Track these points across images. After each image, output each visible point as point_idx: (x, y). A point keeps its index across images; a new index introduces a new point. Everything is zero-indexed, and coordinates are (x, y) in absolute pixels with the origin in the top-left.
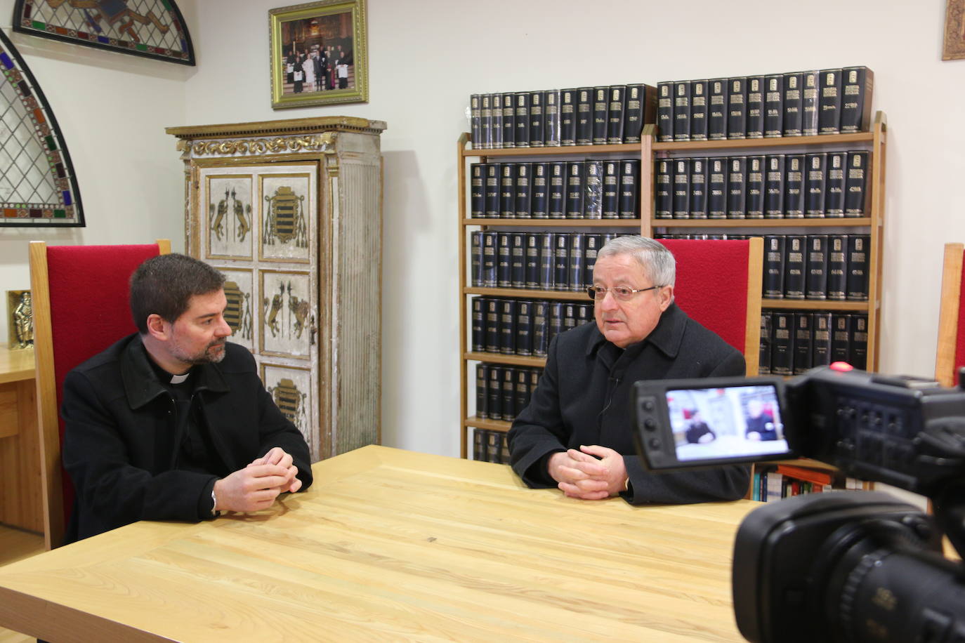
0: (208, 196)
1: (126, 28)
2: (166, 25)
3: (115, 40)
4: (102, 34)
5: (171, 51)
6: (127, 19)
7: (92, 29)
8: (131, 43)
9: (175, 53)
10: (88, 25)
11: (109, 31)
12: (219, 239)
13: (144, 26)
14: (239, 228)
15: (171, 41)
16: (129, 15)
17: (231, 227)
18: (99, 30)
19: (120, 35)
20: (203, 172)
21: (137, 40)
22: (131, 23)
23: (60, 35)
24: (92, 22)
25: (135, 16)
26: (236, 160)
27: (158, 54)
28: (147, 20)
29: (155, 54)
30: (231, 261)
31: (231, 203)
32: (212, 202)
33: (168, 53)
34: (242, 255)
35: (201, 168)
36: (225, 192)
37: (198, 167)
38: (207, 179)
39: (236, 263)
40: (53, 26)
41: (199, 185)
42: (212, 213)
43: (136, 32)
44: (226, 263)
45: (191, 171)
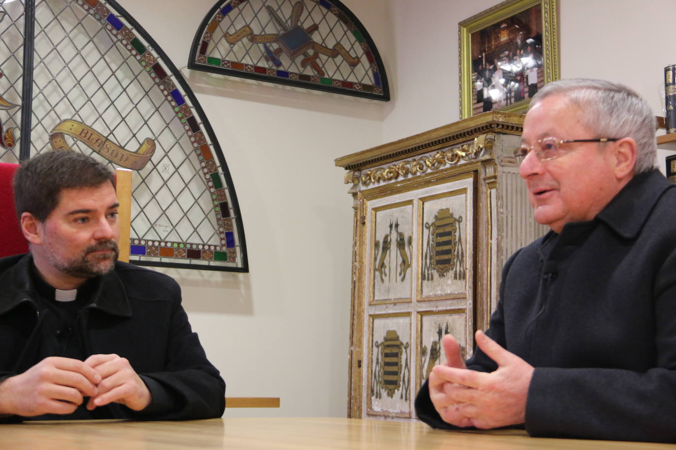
0: (374, 231)
1: (310, 61)
2: (357, 57)
3: (296, 74)
4: (281, 69)
5: (360, 84)
6: (311, 52)
7: (271, 63)
8: (313, 77)
9: (366, 87)
10: (267, 60)
11: (290, 65)
12: (382, 280)
13: (330, 59)
14: (400, 265)
15: (363, 74)
16: (313, 48)
17: (393, 265)
18: (279, 64)
19: (301, 69)
20: (371, 204)
21: (321, 73)
22: (316, 56)
23: (236, 70)
24: (271, 56)
25: (321, 48)
26: (399, 185)
27: (346, 89)
28: (334, 53)
29: (341, 87)
30: (392, 306)
31: (394, 237)
32: (377, 239)
33: (357, 86)
34: (402, 297)
35: (368, 201)
36: (389, 225)
37: (365, 199)
38: (374, 212)
39: (396, 307)
40: (228, 62)
41: (366, 221)
42: (377, 252)
43: (321, 65)
44: (387, 307)
45: (359, 206)
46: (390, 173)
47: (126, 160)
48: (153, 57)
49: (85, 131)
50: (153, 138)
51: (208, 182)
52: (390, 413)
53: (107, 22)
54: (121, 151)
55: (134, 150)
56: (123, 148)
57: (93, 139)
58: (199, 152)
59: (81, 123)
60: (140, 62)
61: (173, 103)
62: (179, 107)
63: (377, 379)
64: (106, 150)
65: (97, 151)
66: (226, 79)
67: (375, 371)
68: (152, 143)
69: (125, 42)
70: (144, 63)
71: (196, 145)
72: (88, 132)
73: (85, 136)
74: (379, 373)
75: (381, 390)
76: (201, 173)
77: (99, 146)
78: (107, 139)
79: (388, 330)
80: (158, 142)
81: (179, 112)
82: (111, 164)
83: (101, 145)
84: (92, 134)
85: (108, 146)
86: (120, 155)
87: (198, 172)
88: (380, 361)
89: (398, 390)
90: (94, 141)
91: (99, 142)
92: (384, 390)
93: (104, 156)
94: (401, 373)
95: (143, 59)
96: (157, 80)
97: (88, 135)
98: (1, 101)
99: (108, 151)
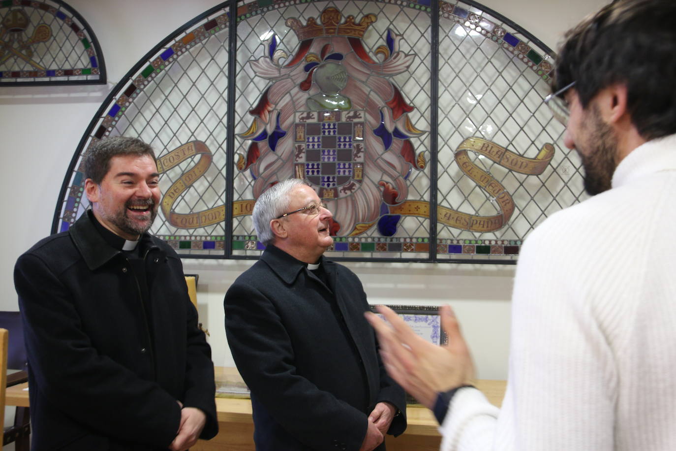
47: (525, 167)
49: (486, 145)
50: (551, 142)
53: (504, 41)
54: (520, 159)
55: (533, 157)
56: (521, 156)
57: (493, 151)
59: (482, 138)
60: (536, 72)
64: (506, 160)
65: (497, 162)
68: (550, 149)
69: (521, 56)
70: (540, 73)
72: (488, 146)
73: (486, 150)
77: (499, 157)
78: (506, 150)
80: (557, 145)
82: (512, 172)
83: (502, 155)
85: (508, 156)
86: (519, 163)
90: (494, 153)
91: (499, 153)
93: (505, 166)
95: (540, 68)
97: (489, 149)
98: (414, 129)
99: (508, 161)
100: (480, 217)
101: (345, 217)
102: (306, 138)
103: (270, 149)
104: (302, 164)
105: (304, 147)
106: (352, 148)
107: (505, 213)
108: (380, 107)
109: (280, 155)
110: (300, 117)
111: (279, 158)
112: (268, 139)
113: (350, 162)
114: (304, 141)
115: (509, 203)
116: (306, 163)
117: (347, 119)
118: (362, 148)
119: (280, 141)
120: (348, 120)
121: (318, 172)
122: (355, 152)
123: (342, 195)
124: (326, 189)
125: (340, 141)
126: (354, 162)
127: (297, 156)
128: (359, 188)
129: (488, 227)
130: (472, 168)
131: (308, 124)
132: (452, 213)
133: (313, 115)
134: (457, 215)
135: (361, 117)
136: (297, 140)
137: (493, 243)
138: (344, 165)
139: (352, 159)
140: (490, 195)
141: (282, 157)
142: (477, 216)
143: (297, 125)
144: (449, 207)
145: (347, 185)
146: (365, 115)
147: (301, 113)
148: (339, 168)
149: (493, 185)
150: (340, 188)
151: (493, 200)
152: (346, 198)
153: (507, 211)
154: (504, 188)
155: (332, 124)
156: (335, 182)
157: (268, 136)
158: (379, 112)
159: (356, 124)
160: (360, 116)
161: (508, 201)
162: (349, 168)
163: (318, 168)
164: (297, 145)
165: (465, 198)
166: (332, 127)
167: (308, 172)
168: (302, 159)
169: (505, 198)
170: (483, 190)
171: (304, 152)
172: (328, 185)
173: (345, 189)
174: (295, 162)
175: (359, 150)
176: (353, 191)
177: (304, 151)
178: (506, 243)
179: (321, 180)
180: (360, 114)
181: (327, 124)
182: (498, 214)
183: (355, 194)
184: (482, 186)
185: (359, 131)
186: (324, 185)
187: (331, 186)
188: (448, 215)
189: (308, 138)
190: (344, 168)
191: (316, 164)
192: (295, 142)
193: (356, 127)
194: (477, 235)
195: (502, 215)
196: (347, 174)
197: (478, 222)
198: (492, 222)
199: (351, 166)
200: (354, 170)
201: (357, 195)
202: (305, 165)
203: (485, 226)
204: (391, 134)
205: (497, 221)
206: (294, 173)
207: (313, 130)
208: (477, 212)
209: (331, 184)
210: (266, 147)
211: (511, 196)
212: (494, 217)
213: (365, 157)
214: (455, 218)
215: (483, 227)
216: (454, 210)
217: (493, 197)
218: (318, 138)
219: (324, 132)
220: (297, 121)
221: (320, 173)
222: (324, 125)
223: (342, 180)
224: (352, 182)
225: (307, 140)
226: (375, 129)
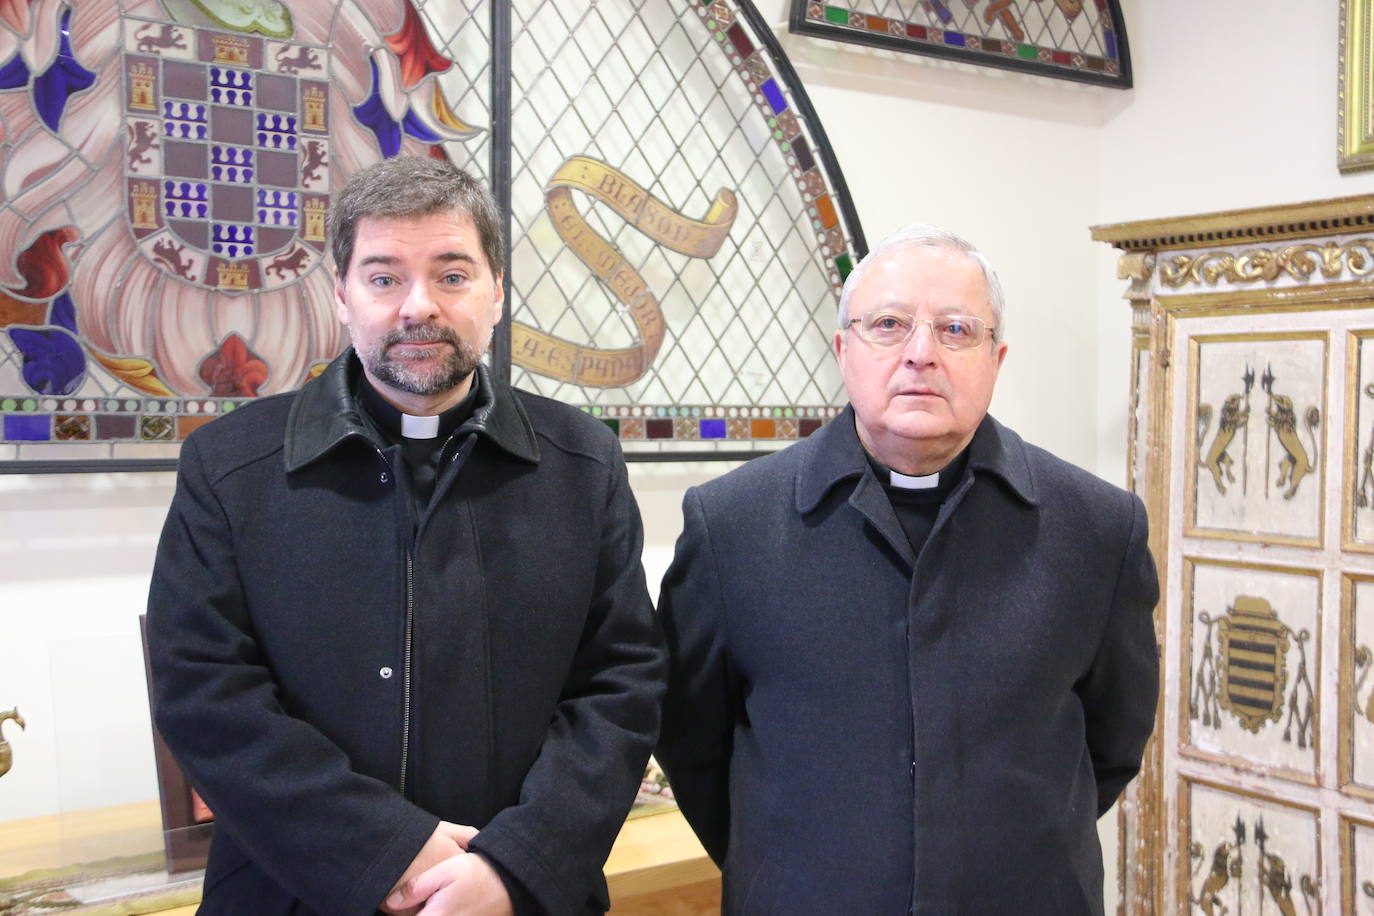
0: (1194, 385)
1: (1000, 10)
3: (976, 37)
4: (951, 27)
5: (1084, 56)
7: (933, 16)
8: (1006, 43)
9: (1092, 61)
10: (927, 9)
11: (967, 19)
12: (1222, 489)
13: (1034, 3)
15: (1085, 36)
17: (1257, 462)
18: (946, 17)
19: (985, 27)
21: (1018, 34)
23: (874, 34)
26: (1280, 295)
27: (1059, 66)
29: (1053, 64)
30: (1256, 548)
31: (1259, 400)
32: (1204, 401)
33: (1079, 61)
34: (1284, 532)
35: (1176, 318)
36: (1243, 374)
37: (1169, 315)
38: (1194, 345)
39: (1268, 551)
40: (861, 15)
41: (1171, 360)
42: (1202, 428)
43: (1017, 18)
44: (1240, 548)
45: (1153, 328)
46: (1254, 266)
47: (685, 238)
48: (730, 10)
49: (610, 180)
50: (732, 187)
51: (831, 275)
52: (1251, 764)
54: (675, 218)
55: (698, 216)
56: (677, 212)
57: (625, 196)
58: (813, 212)
59: (601, 162)
60: (704, 20)
61: (767, 110)
62: (777, 117)
63: (1208, 687)
64: (649, 219)
65: (632, 221)
66: (841, 51)
67: (1201, 670)
68: (730, 197)
70: (712, 25)
71: (808, 197)
72: (614, 183)
73: (610, 192)
74: (1212, 678)
75: (1220, 712)
76: (819, 257)
77: (635, 211)
78: (651, 195)
79: (1239, 593)
80: (742, 194)
81: (778, 127)
82: (660, 249)
83: (640, 208)
84: (622, 185)
85: (653, 210)
86: (674, 228)
87: (812, 256)
88: (1215, 652)
89: (1276, 722)
90: (627, 200)
91: (636, 201)
92: (1228, 714)
93: (646, 231)
94: (1283, 688)
95: (711, 14)
96: (737, 60)
97: (616, 188)
98: (453, 121)
99: (652, 221)
100: (598, 350)
101: (282, 343)
102: (162, 104)
103: (41, 122)
104: (155, 183)
105: (156, 129)
106: (297, 150)
107: (646, 342)
108: (368, 47)
109: (76, 144)
110: (142, 35)
111: (74, 153)
112: (30, 85)
113: (292, 190)
114: (157, 112)
115: (654, 319)
116: (164, 178)
117: (281, 65)
118: (324, 153)
119: (74, 100)
120: (284, 69)
121: (202, 210)
122: (306, 163)
123: (271, 281)
124: (227, 263)
125: (262, 127)
126: (304, 190)
127: (136, 155)
128: (320, 265)
129: (613, 375)
130: (581, 232)
131: (167, 63)
132: (539, 339)
133: (180, 37)
134: (550, 346)
135: (318, 67)
136: (133, 106)
137: (624, 412)
138: (277, 196)
139: (299, 182)
140: (619, 300)
141: (84, 152)
142: (593, 349)
143: (131, 60)
144: (534, 325)
145: (283, 253)
146: (329, 61)
147: (144, 23)
148: (262, 204)
149: (624, 276)
150: (266, 261)
151: (623, 312)
152: (282, 290)
153: (651, 337)
154: (646, 285)
155: (238, 75)
156: (251, 243)
157: (32, 78)
158: (368, 60)
159: (307, 84)
160: (315, 63)
161: (651, 316)
162: (291, 206)
163: (201, 198)
164: (132, 121)
165: (568, 303)
166: (238, 81)
167: (170, 207)
168: (152, 167)
169: (647, 309)
170: (605, 288)
171: (157, 147)
172: (233, 251)
173: (278, 266)
174: (129, 173)
175: (315, 160)
176: (301, 271)
177: (155, 141)
178: (649, 412)
179: (211, 235)
180: (316, 58)
181: (223, 72)
182: (635, 343)
183: (307, 280)
184: (602, 277)
185: (315, 105)
186: (218, 249)
187: (240, 254)
188: (531, 346)
189: (169, 106)
190: (277, 204)
191: (193, 186)
192: (125, 111)
193: (307, 92)
194: (592, 393)
195: (640, 349)
196: (284, 221)
197: (595, 363)
198: (622, 364)
199: (296, 203)
200: (304, 213)
201: (311, 282)
202: (163, 184)
203: (609, 372)
204: (397, 124)
205: (631, 362)
206: (126, 206)
207: (181, 81)
208: (592, 340)
209: (241, 247)
210: (27, 113)
211: (659, 304)
212: (626, 351)
213: (331, 180)
214: (547, 354)
215: (604, 375)
216: (543, 333)
217: (624, 305)
218: (200, 110)
219: (217, 94)
220: (131, 46)
221: (209, 212)
222: (216, 73)
223: (273, 239)
224: (298, 246)
225: (164, 112)
226: (358, 105)
